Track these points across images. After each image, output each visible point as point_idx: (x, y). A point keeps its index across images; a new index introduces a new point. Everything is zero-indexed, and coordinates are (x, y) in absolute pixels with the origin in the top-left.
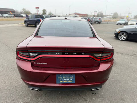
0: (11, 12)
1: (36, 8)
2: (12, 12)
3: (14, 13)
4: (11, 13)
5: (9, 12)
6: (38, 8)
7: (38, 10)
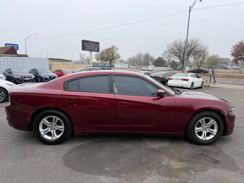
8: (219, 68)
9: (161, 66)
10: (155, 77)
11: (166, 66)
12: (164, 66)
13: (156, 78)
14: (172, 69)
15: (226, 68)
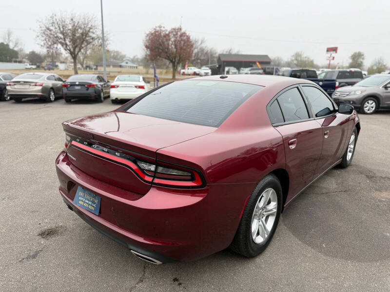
0: (258, 64)
1: (329, 50)
2: (261, 63)
3: (264, 66)
4: (259, 66)
5: (255, 63)
6: (335, 50)
7: (333, 54)
8: (111, 67)
9: (10, 61)
10: (81, 84)
11: (20, 62)
12: (16, 62)
13: (84, 85)
14: (34, 67)
15: (121, 66)
